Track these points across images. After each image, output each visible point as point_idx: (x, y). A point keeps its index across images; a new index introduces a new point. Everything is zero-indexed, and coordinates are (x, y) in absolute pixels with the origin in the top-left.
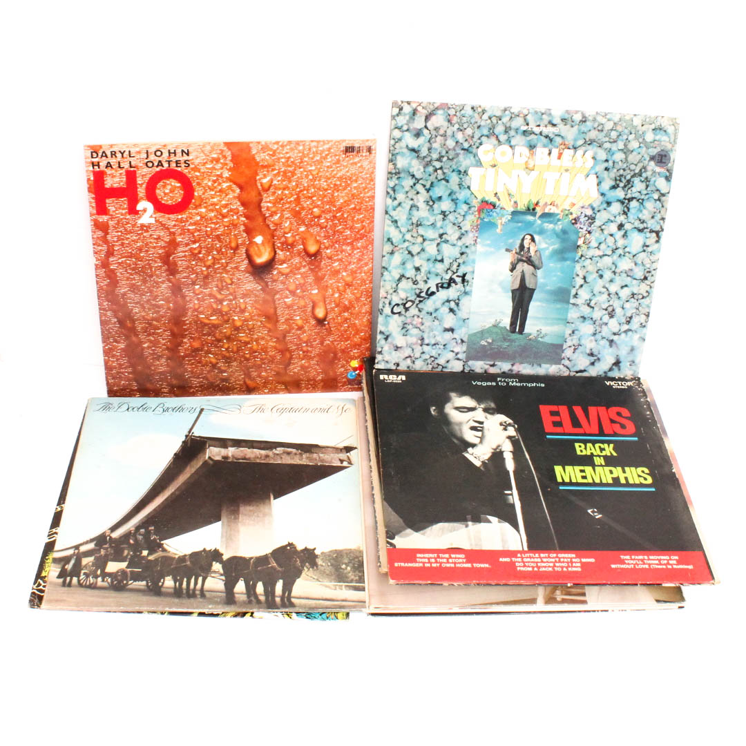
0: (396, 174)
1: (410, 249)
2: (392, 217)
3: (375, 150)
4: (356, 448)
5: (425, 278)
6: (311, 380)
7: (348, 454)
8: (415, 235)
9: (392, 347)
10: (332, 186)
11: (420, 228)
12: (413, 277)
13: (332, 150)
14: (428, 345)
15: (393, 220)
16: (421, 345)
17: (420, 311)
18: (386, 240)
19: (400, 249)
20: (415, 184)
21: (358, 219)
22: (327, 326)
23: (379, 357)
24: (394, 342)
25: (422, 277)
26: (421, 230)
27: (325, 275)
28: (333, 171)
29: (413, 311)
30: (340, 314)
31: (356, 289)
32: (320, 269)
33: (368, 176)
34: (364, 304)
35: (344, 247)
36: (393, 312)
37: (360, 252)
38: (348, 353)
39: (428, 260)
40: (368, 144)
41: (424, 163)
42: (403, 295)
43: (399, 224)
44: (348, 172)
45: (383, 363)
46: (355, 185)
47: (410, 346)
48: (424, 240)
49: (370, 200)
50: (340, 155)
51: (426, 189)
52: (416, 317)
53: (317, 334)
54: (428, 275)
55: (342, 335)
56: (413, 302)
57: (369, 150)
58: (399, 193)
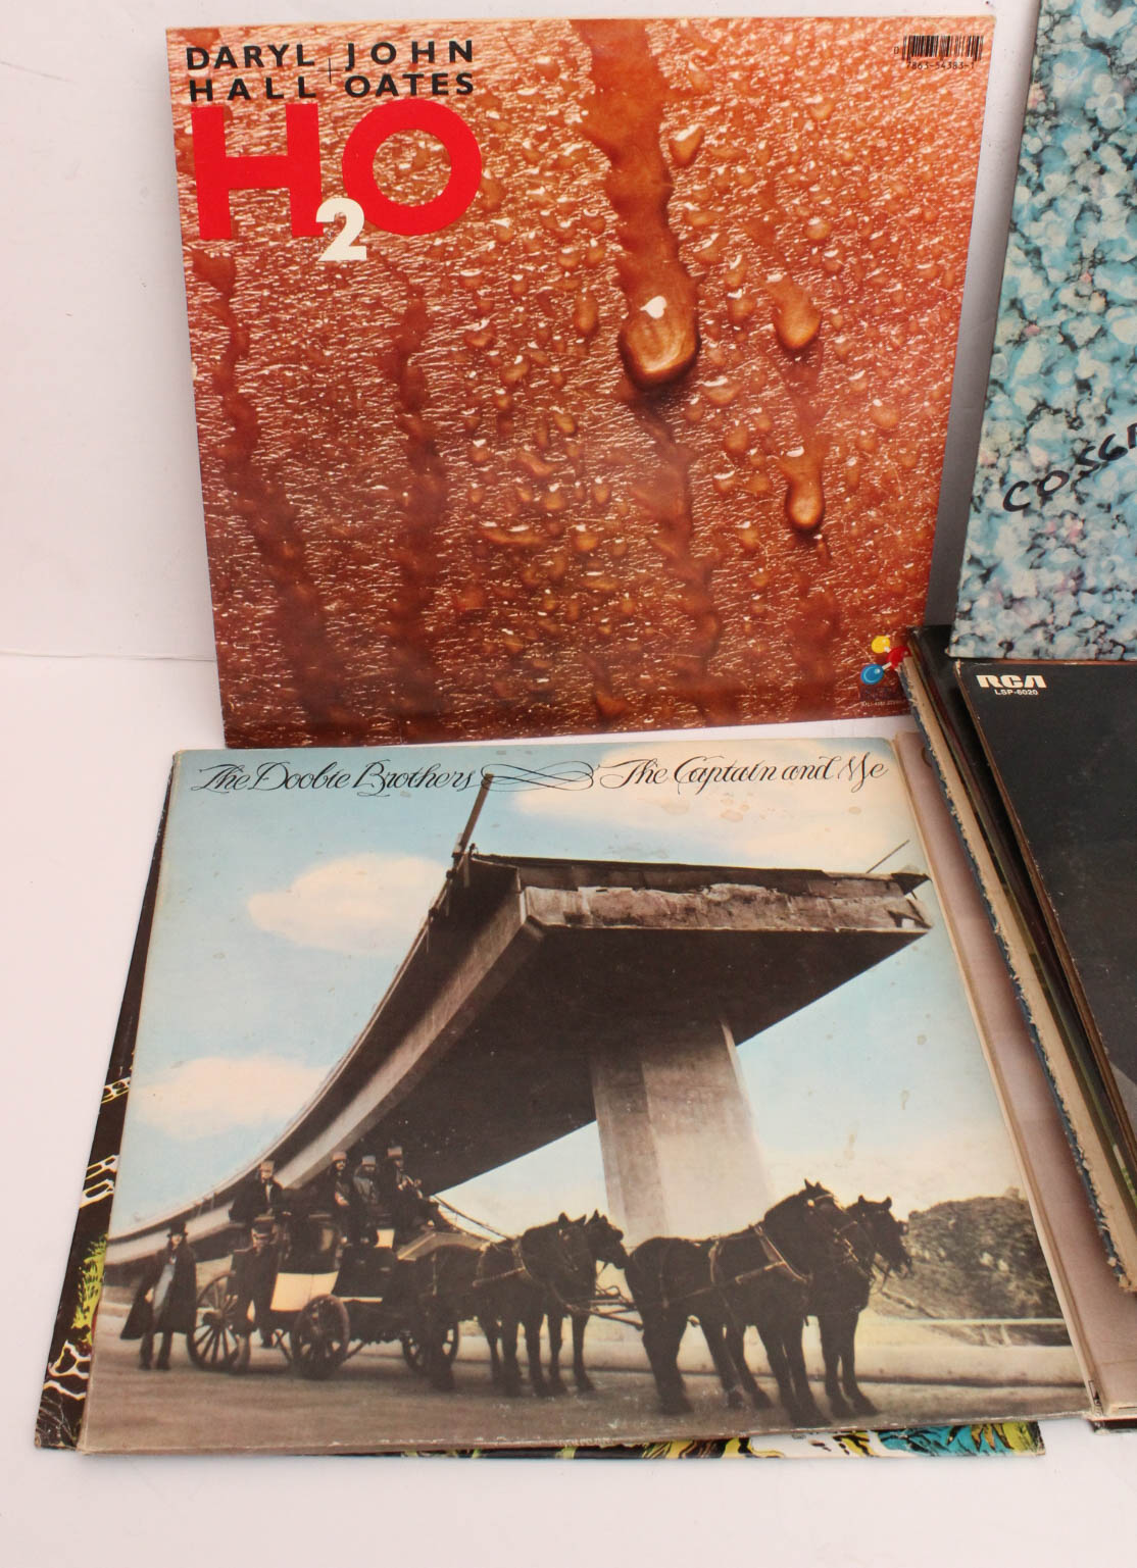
0: (1047, 115)
1: (1069, 330)
2: (1027, 240)
3: (990, 49)
4: (925, 878)
5: (1102, 411)
6: (768, 690)
7: (909, 896)
8: (1085, 291)
9: (999, 598)
10: (865, 153)
11: (1100, 269)
12: (1071, 407)
13: (873, 48)
14: (1092, 591)
15: (1030, 247)
16: (1075, 593)
17: (1080, 500)
18: (1004, 304)
19: (1041, 331)
20: (1096, 147)
21: (926, 248)
22: (821, 546)
23: (962, 627)
24: (1005, 587)
25: (1094, 408)
26: (1103, 278)
27: (826, 406)
28: (871, 108)
29: (1064, 501)
30: (856, 514)
31: (903, 445)
32: (815, 391)
33: (964, 123)
34: (923, 486)
35: (882, 329)
36: (1008, 506)
37: (925, 341)
38: (869, 616)
39: (1115, 359)
40: (971, 30)
41: (1126, 83)
42: (1039, 457)
43: (1045, 260)
44: (910, 111)
45: (971, 643)
46: (929, 150)
47: (1047, 596)
48: (1108, 304)
49: (962, 194)
50: (892, 62)
51: (1126, 161)
52: (1068, 518)
53: (794, 567)
54: (1112, 403)
55: (858, 570)
56: (1064, 476)
57: (975, 47)
58: (1052, 171)
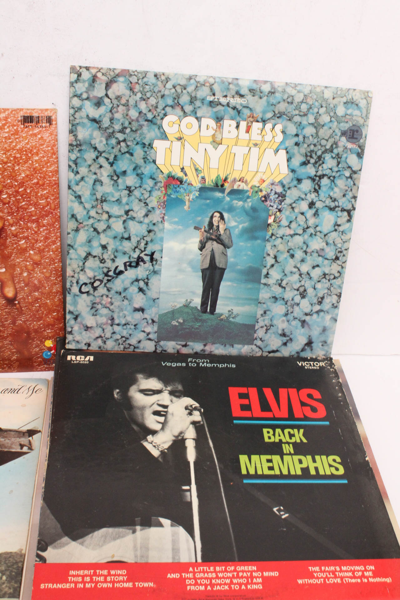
0: (77, 146)
1: (95, 226)
2: (75, 192)
3: (56, 121)
4: (40, 431)
5: (112, 257)
6: (6, 360)
7: (30, 438)
8: (100, 211)
9: (82, 327)
10: (12, 159)
11: (104, 204)
12: (100, 255)
13: (9, 120)
14: (118, 325)
15: (77, 195)
16: (112, 325)
17: (108, 290)
18: (70, 216)
19: (84, 226)
20: (97, 158)
21: (41, 195)
22: (18, 305)
23: (69, 338)
24: (84, 323)
25: (109, 256)
26: (106, 207)
27: (12, 253)
28: (12, 142)
29: (102, 290)
30: (30, 294)
31: (45, 268)
32: (6, 247)
33: (50, 148)
34: (55, 284)
35: (29, 224)
36: (80, 291)
37: (47, 229)
38: (42, 332)
39: (115, 237)
40: (47, 114)
41: (106, 134)
42: (90, 274)
43: (83, 200)
44: (28, 143)
45: (74, 344)
46: (37, 158)
47: (100, 326)
48: (110, 217)
49: (53, 175)
50: (18, 126)
51: (110, 163)
52: (104, 297)
53: (9, 313)
54: (116, 254)
55: (34, 315)
56: (101, 281)
57: (49, 120)
58: (81, 167)
